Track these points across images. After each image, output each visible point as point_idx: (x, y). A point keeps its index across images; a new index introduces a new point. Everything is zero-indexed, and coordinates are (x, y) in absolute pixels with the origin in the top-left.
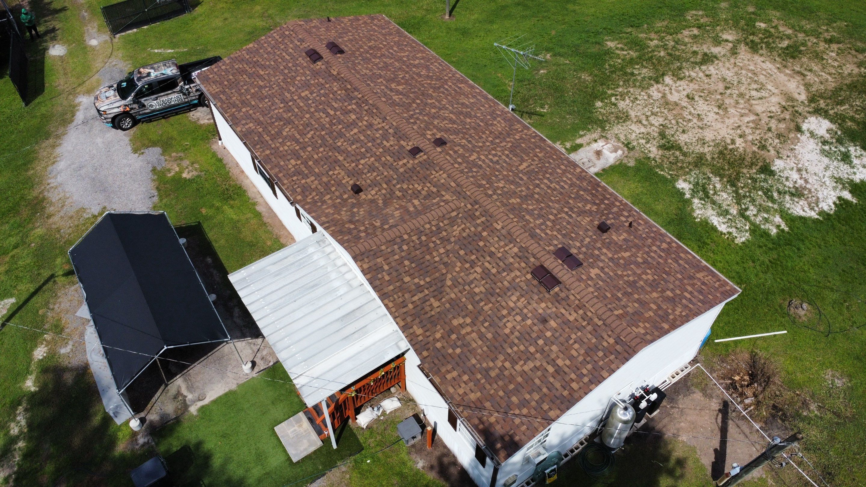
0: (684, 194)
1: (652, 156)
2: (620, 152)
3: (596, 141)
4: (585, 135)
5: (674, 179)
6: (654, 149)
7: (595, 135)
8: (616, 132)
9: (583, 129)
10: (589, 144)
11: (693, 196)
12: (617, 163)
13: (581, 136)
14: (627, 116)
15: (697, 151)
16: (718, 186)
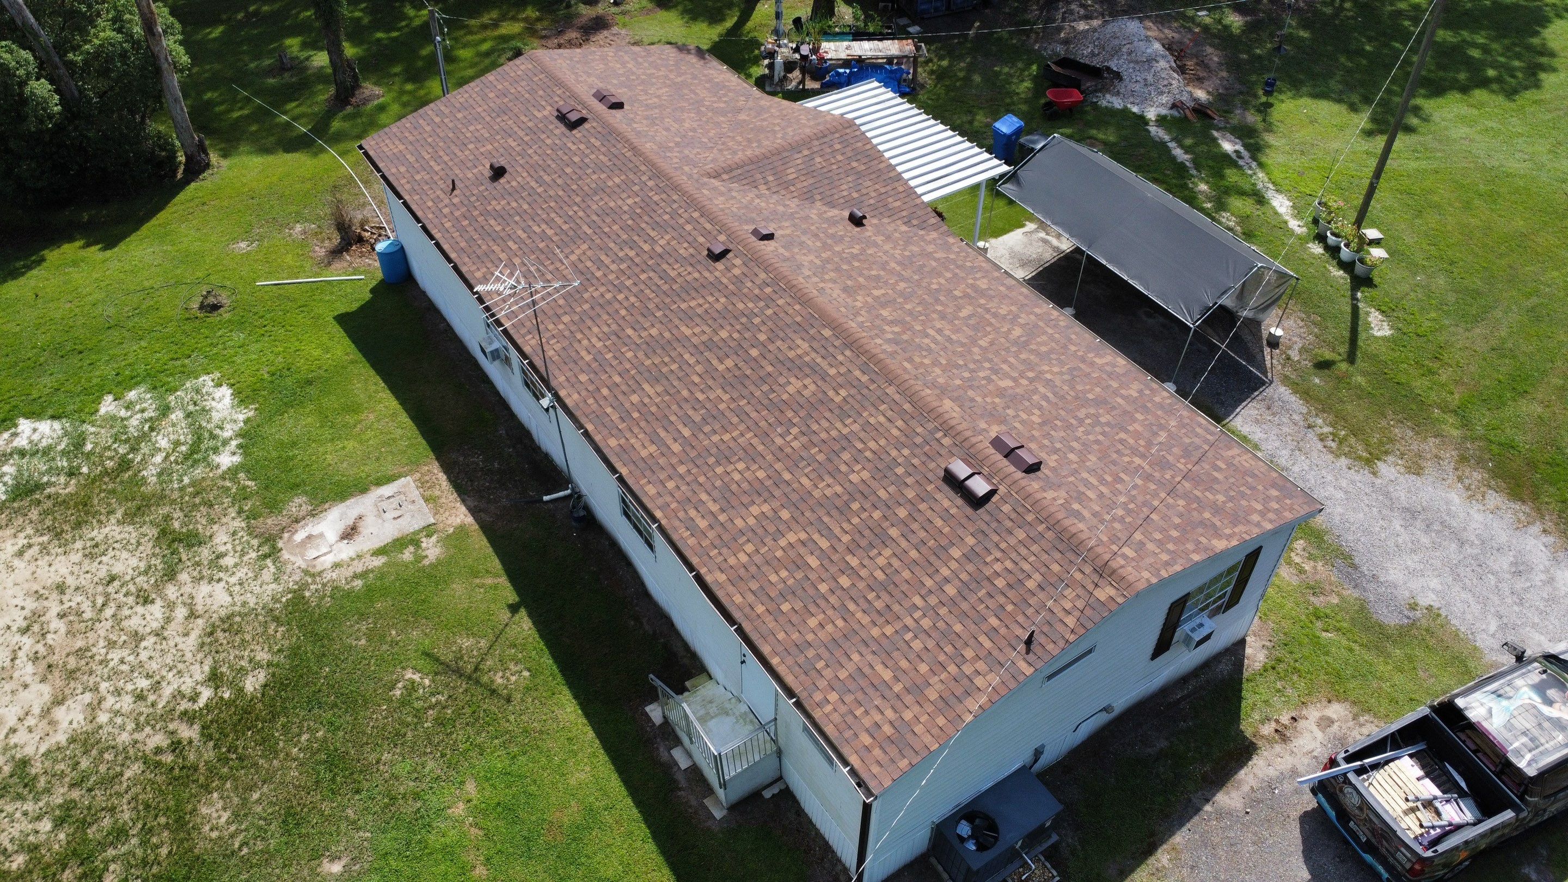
0: (240, 446)
1: (239, 523)
2: (300, 536)
3: (336, 566)
4: (355, 576)
5: (233, 472)
6: (221, 539)
7: (328, 576)
8: (274, 586)
9: (348, 594)
10: (359, 557)
11: (225, 443)
12: (327, 506)
13: (363, 575)
14: (211, 634)
15: (130, 528)
16: (158, 459)
